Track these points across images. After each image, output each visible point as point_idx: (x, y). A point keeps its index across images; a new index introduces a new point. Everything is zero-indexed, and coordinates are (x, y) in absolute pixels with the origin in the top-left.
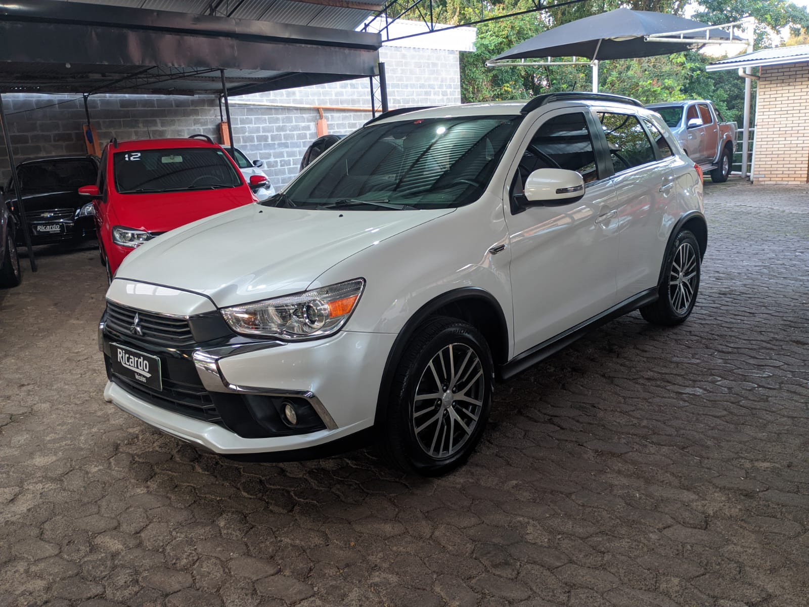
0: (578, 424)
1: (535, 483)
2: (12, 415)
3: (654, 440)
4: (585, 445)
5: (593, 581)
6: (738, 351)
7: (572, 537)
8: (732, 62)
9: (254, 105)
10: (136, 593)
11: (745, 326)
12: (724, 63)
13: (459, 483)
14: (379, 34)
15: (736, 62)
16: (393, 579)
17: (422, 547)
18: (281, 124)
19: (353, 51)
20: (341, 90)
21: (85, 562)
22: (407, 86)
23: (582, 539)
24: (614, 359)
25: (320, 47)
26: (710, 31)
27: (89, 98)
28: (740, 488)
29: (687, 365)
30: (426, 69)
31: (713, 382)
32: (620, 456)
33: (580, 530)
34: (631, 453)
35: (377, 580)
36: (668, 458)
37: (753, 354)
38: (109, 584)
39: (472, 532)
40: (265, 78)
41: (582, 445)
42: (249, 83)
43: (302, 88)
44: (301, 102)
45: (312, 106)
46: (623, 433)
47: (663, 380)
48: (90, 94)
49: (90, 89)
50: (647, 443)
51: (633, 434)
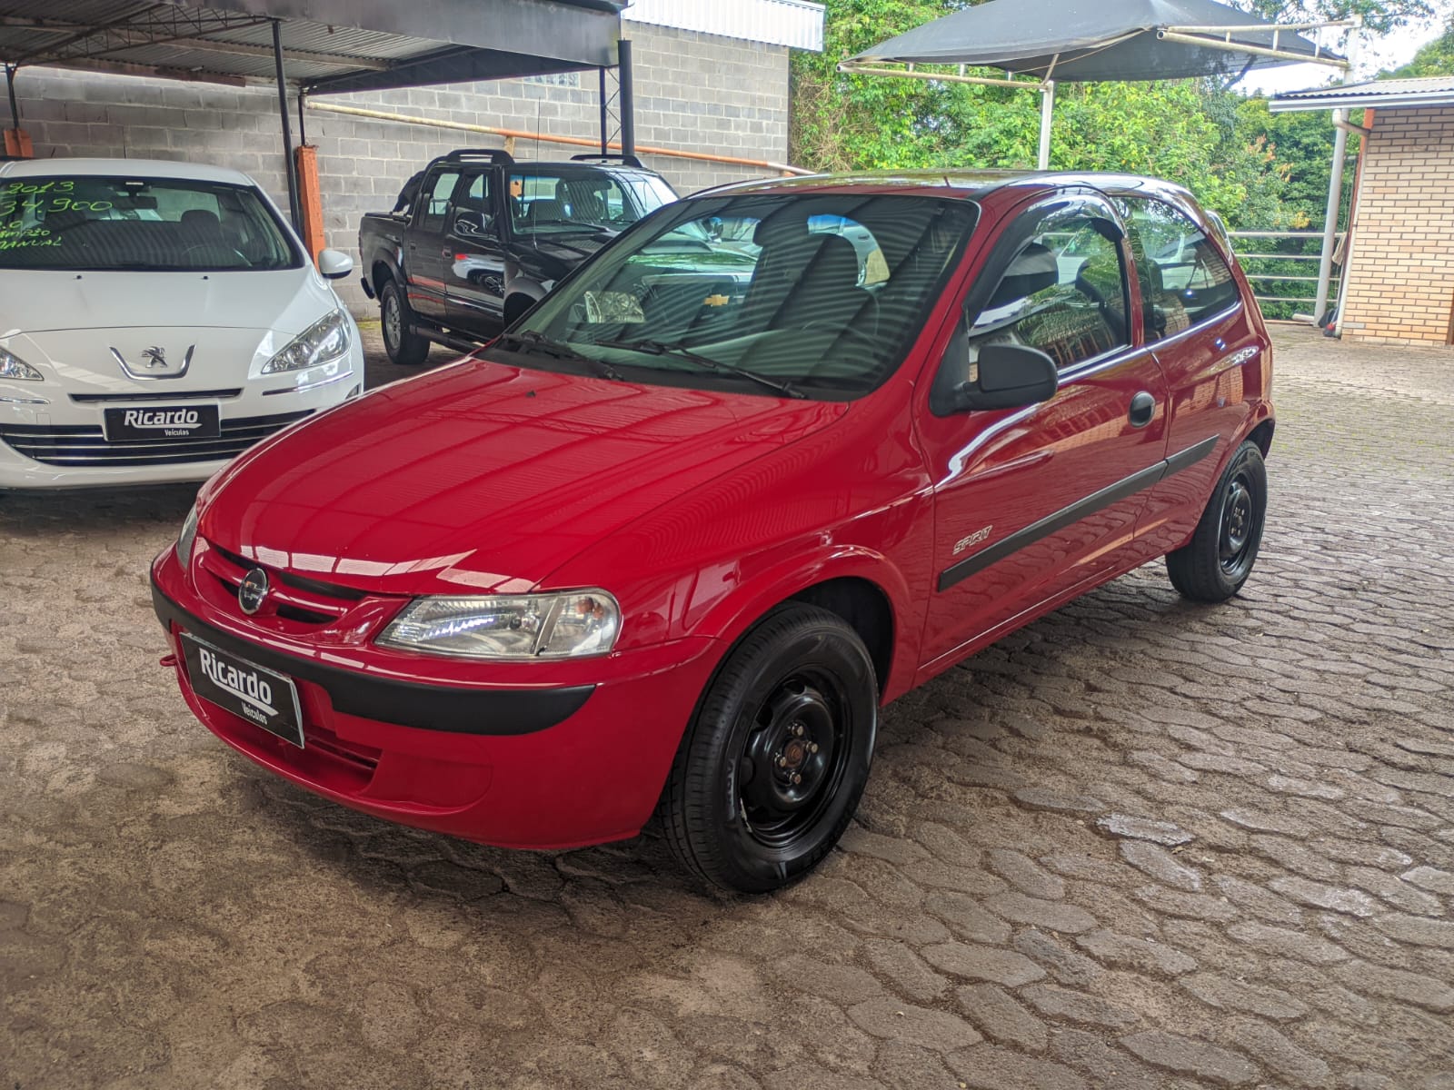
8: (1319, 97)
12: (1304, 98)
15: (1328, 96)
19: (565, 11)
20: (552, 102)
27: (17, 74)
40: (389, 60)
44: (471, 119)
45: (493, 130)
46: (1173, 1072)
47: (1253, 852)
48: (18, 65)
49: (19, 54)
51: (1200, 1081)
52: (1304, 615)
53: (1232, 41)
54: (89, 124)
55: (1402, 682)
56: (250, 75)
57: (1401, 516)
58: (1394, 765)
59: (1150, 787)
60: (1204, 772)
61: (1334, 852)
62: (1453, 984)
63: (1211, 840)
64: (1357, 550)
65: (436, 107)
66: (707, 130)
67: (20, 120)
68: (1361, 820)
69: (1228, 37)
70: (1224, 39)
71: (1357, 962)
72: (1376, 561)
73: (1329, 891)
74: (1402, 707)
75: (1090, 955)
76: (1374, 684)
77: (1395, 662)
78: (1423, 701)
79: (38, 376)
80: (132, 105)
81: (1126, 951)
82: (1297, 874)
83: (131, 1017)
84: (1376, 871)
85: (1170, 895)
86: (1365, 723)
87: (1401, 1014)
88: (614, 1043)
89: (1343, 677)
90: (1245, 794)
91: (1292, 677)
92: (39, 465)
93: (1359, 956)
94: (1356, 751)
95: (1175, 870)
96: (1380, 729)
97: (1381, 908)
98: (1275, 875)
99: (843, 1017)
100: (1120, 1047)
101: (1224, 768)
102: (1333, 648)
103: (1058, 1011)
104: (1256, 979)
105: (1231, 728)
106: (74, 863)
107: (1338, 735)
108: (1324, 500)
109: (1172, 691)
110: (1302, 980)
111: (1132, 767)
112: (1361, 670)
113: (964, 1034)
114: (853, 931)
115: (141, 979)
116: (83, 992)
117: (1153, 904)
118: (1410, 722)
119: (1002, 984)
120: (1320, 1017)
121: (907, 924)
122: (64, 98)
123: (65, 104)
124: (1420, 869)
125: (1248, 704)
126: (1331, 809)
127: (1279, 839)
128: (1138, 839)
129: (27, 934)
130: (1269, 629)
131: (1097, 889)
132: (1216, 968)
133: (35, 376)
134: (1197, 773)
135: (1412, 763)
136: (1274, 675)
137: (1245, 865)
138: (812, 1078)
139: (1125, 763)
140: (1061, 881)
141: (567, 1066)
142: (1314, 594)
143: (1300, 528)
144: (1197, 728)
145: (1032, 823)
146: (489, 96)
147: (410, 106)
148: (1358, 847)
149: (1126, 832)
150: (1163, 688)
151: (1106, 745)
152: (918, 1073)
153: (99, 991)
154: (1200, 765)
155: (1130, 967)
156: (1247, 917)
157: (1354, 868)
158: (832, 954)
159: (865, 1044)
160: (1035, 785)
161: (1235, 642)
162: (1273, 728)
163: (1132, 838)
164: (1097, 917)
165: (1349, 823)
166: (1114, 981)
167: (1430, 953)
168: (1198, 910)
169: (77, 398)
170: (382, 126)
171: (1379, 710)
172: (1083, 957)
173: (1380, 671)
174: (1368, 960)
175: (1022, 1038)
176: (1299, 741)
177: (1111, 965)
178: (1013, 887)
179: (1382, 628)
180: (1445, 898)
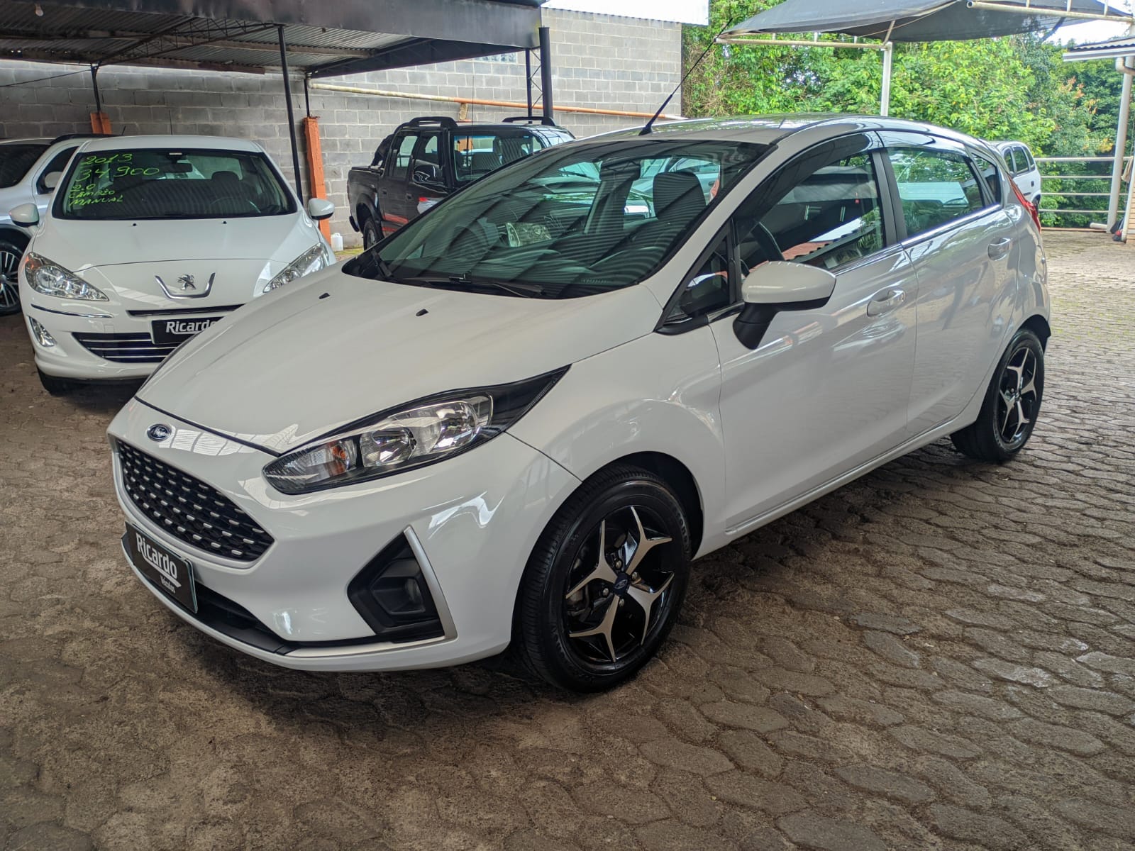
8: (1107, 48)
9: (360, 92)
12: (1093, 49)
15: (1113, 47)
19: (498, 7)
29: (1017, 607)
31: (1072, 655)
40: (371, 49)
42: (350, 56)
44: (434, 91)
45: (451, 99)
46: (870, 794)
48: (100, 65)
49: (100, 57)
50: (922, 830)
51: (889, 799)
52: (1045, 463)
53: (1031, 6)
55: (1112, 515)
56: (268, 65)
58: (1090, 577)
59: (895, 592)
60: (939, 581)
61: (1028, 641)
62: (1099, 736)
63: (934, 631)
64: (1100, 413)
65: (408, 83)
66: (617, 92)
68: (1055, 617)
69: (1028, 3)
70: (1024, 5)
71: (1028, 720)
72: (1113, 422)
73: (1018, 669)
74: (1107, 534)
75: (825, 712)
76: (1089, 516)
77: (1109, 499)
78: (1125, 530)
79: (105, 298)
80: (182, 91)
81: (853, 709)
82: (996, 656)
83: (146, 743)
84: (1058, 654)
85: (894, 669)
86: (1075, 545)
87: (1053, 757)
88: (471, 765)
89: (1066, 511)
90: (968, 597)
91: (1024, 512)
92: (107, 362)
93: (1030, 716)
94: (1062, 567)
95: (902, 652)
96: (1085, 550)
97: (1055, 681)
98: (978, 657)
99: (636, 751)
100: (835, 775)
101: (955, 579)
102: (1062, 489)
103: (793, 749)
104: (947, 730)
105: (968, 549)
106: (116, 641)
107: (1051, 555)
108: (1083, 374)
109: (927, 522)
110: (982, 732)
111: (884, 578)
112: (1080, 505)
113: (722, 763)
114: (653, 692)
115: (155, 718)
116: (115, 726)
117: (880, 676)
118: (1112, 545)
119: (754, 731)
120: (990, 758)
121: (693, 689)
122: (133, 88)
123: (134, 92)
124: (1093, 654)
125: (984, 531)
126: (1033, 610)
127: (987, 631)
128: (877, 630)
129: (81, 687)
130: (1014, 475)
131: (840, 665)
132: (918, 722)
133: (102, 297)
134: (933, 583)
135: (1104, 576)
136: (1011, 510)
137: (957, 649)
138: (607, 791)
139: (879, 575)
140: (814, 659)
141: (437, 780)
142: (1057, 447)
143: (1057, 396)
144: (941, 550)
145: (800, 618)
146: (447, 73)
147: (388, 83)
148: (1048, 637)
149: (870, 625)
150: (921, 520)
151: (868, 562)
152: (683, 789)
153: (125, 726)
154: (937, 577)
155: (854, 721)
156: (949, 686)
157: (1041, 652)
158: (635, 708)
159: (650, 768)
160: (808, 590)
161: (985, 485)
162: (1001, 550)
163: (874, 629)
164: (835, 685)
165: (1044, 620)
166: (840, 730)
167: (1087, 714)
168: (912, 681)
169: (133, 313)
170: (368, 100)
171: (1089, 536)
172: (820, 712)
173: (1096, 507)
174: (1037, 718)
175: (764, 768)
176: (1019, 559)
177: (839, 718)
178: (777, 664)
179: (1105, 473)
180: (1107, 675)
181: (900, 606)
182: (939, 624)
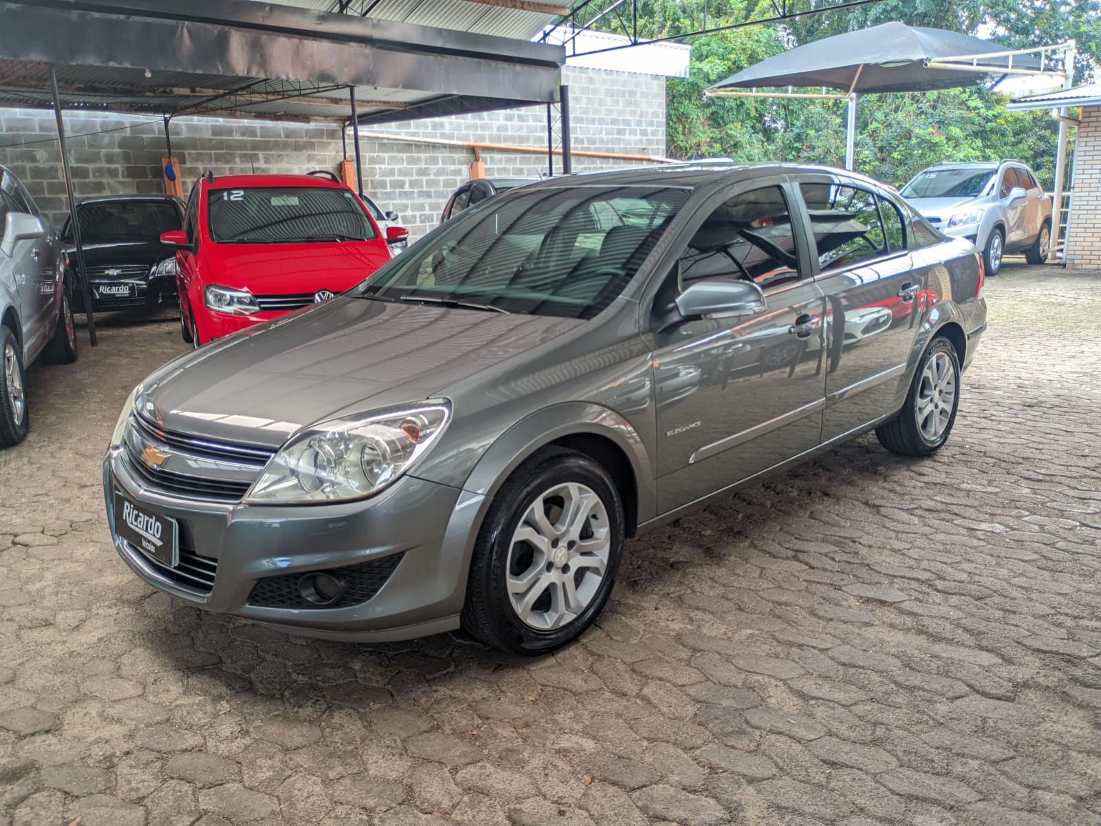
0: (832, 562)
1: (777, 634)
2: (72, 522)
3: (939, 588)
4: (843, 588)
5: (861, 759)
6: (1050, 479)
7: (830, 704)
8: (1043, 100)
9: (388, 139)
10: (247, 748)
11: (1060, 448)
12: (1031, 101)
13: (673, 630)
14: (563, 47)
15: (1049, 99)
16: (590, 745)
17: (626, 707)
18: (423, 166)
19: (526, 68)
20: (506, 123)
21: (177, 706)
22: (593, 121)
23: (844, 706)
24: (880, 483)
25: (482, 61)
26: (1014, 56)
27: (171, 122)
28: (1061, 651)
29: (983, 495)
30: (621, 100)
31: (1019, 517)
32: (891, 604)
33: (839, 696)
34: (907, 603)
35: (566, 744)
36: (960, 609)
37: (1074, 483)
38: (210, 735)
39: (692, 691)
40: (405, 103)
41: (840, 589)
42: (384, 108)
43: (453, 118)
44: (451, 137)
45: (466, 143)
46: (895, 576)
47: (949, 512)
48: (172, 116)
49: (173, 109)
50: (929, 590)
51: (909, 578)
52: (998, 418)
53: (978, 65)
54: (213, 152)
55: (1047, 446)
56: (314, 116)
57: (1074, 370)
58: (1030, 479)
59: (898, 489)
60: (926, 483)
61: (989, 511)
62: (1036, 552)
63: (926, 507)
65: (429, 130)
66: (610, 136)
67: (172, 151)
68: (1006, 499)
69: (975, 63)
70: (972, 64)
71: (990, 546)
73: (983, 524)
74: (1044, 457)
75: (860, 544)
76: (1031, 447)
81: (878, 543)
82: (968, 518)
84: (1009, 517)
85: (902, 525)
86: (1021, 463)
89: (1014, 445)
90: (947, 491)
91: (984, 446)
93: (992, 544)
95: (904, 516)
96: (1027, 465)
97: (1008, 529)
98: (957, 519)
100: (871, 569)
101: (938, 482)
102: (1011, 433)
104: (939, 551)
107: (1004, 468)
108: (1025, 363)
110: (961, 551)
112: (1025, 442)
113: (801, 566)
117: (893, 528)
118: (1047, 463)
119: (818, 552)
120: (967, 562)
122: (199, 136)
123: (199, 139)
124: (1032, 516)
125: (956, 456)
126: (992, 496)
127: (962, 507)
128: (888, 507)
130: (976, 426)
131: (866, 524)
132: (921, 548)
134: (923, 484)
135: (1041, 479)
136: (974, 445)
137: (942, 515)
139: (885, 479)
140: (849, 521)
142: (1007, 409)
145: (835, 502)
147: (412, 130)
148: (1002, 509)
149: (884, 505)
151: (876, 474)
152: (780, 576)
155: (879, 548)
156: (939, 532)
157: (997, 516)
159: (756, 569)
162: (968, 466)
163: (886, 507)
164: (865, 532)
165: (999, 501)
166: (871, 552)
167: (1028, 543)
168: (915, 530)
170: (392, 145)
171: (1030, 458)
172: (857, 544)
173: (1035, 442)
174: (996, 545)
175: (828, 568)
176: (981, 471)
177: (870, 547)
178: (825, 524)
179: (1043, 423)
180: (1042, 526)
181: (904, 495)
182: (930, 504)
